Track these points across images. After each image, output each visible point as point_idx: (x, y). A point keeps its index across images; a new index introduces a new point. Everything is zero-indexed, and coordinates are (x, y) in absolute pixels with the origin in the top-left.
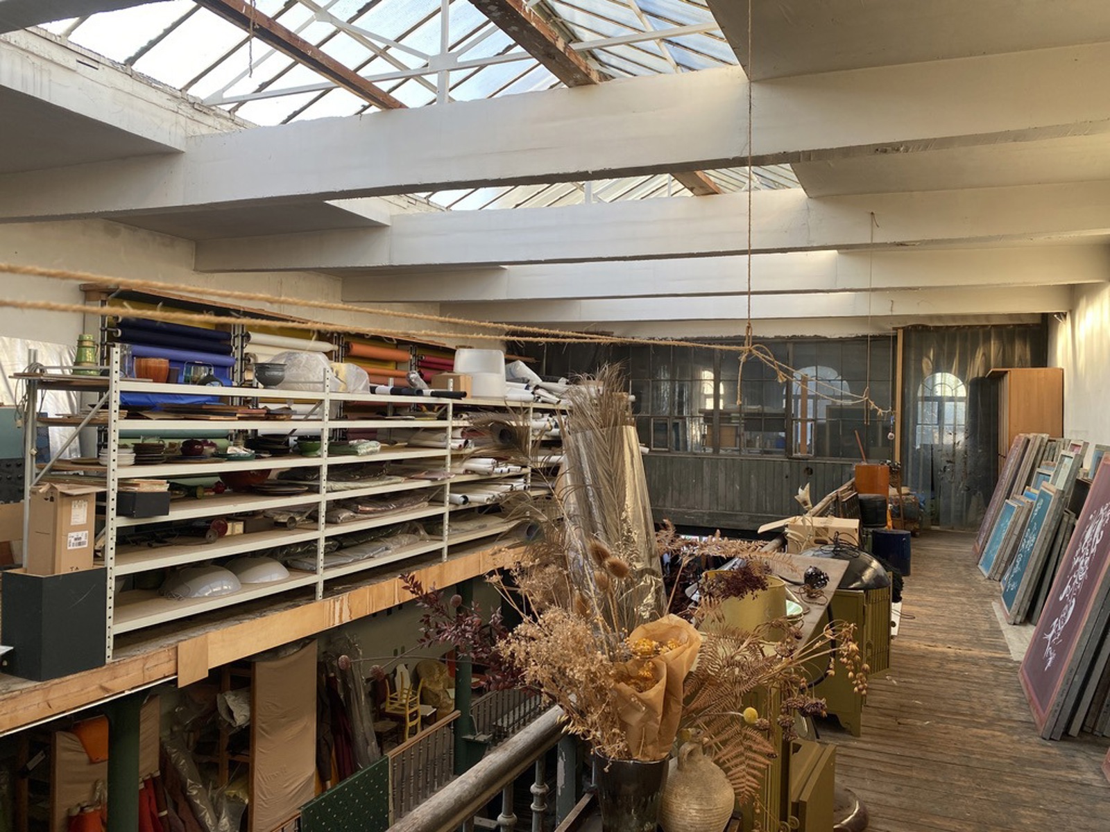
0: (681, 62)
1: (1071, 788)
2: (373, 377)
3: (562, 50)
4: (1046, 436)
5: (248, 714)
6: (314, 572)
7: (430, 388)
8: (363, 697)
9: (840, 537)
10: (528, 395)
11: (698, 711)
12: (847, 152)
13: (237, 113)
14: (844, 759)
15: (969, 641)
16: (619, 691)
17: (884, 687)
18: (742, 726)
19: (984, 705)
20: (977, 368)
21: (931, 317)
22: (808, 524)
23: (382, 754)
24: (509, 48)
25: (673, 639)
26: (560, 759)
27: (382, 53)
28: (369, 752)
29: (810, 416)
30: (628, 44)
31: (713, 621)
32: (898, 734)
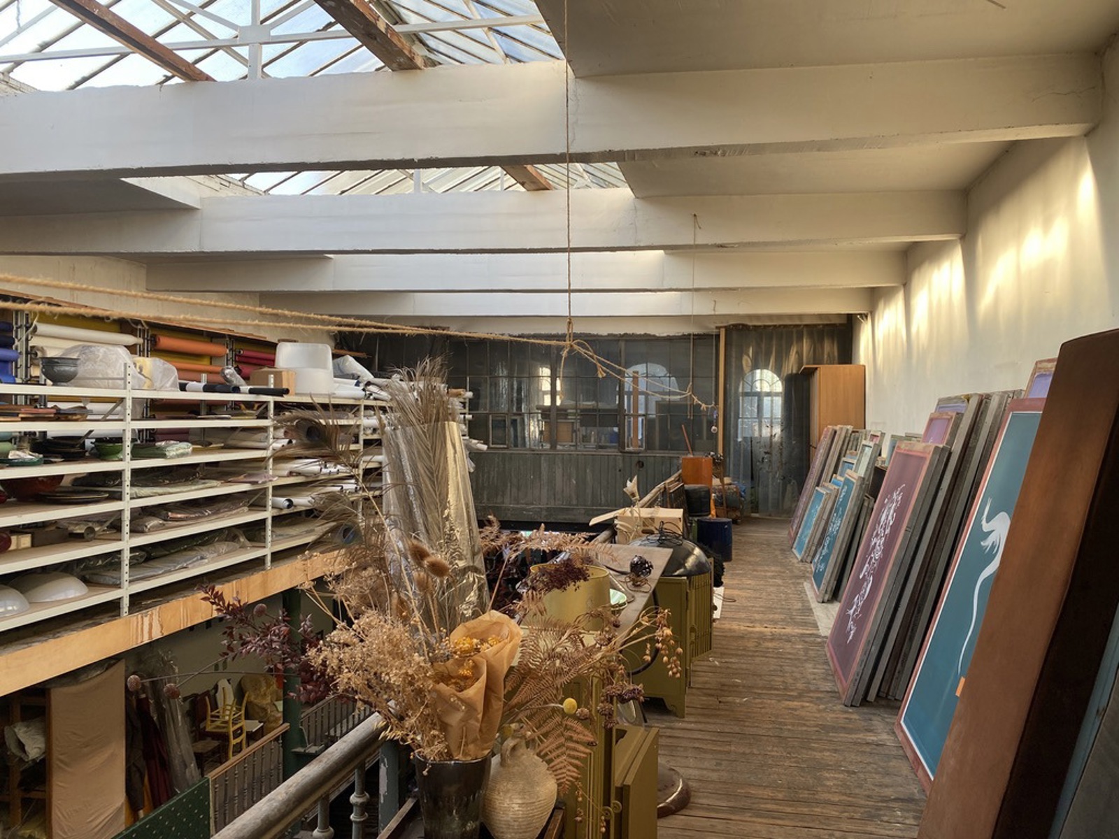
0: (510, 54)
1: (868, 749)
2: (181, 372)
3: (384, 31)
4: (850, 428)
5: (42, 746)
6: (118, 586)
7: (249, 385)
8: (180, 717)
9: (665, 526)
10: (358, 392)
11: (520, 706)
12: (668, 153)
13: (11, 75)
14: (668, 740)
15: (783, 620)
16: (438, 692)
17: (705, 669)
18: (563, 718)
19: (796, 679)
20: (791, 366)
21: (750, 317)
22: (636, 515)
23: (202, 775)
24: (330, 25)
25: (494, 636)
26: (382, 766)
27: (187, 19)
28: (188, 774)
29: (641, 411)
30: (454, 30)
31: (535, 615)
32: (718, 713)
